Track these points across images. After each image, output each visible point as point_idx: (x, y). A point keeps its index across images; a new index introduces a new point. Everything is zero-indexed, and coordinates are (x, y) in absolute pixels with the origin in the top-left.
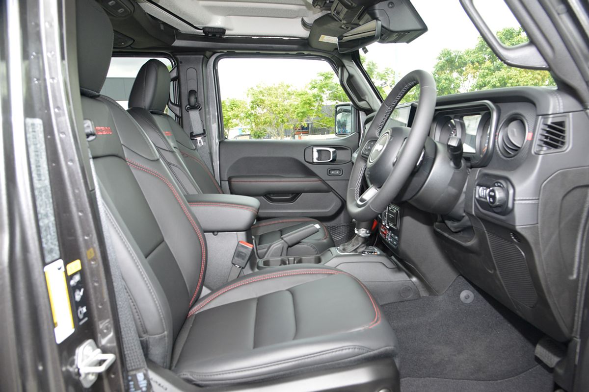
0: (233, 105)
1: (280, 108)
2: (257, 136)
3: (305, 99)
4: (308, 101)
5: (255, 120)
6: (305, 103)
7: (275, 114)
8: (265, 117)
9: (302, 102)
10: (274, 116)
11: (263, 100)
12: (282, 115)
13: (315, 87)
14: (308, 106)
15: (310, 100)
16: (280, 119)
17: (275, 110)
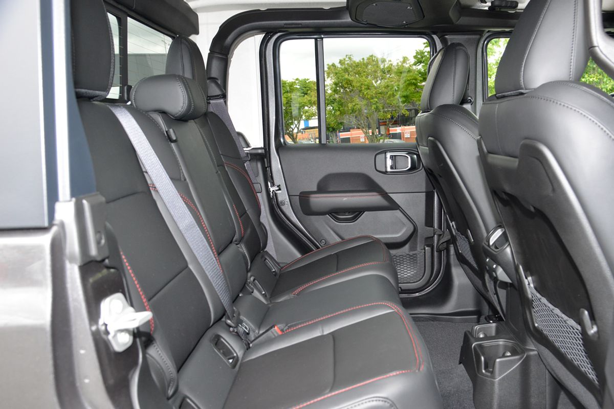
0: (305, 87)
1: (373, 92)
2: (331, 129)
3: (409, 79)
4: (414, 81)
5: (339, 108)
6: (411, 84)
7: (367, 99)
8: (354, 104)
9: (405, 82)
10: (365, 102)
11: (350, 81)
12: (376, 100)
13: (421, 62)
14: (414, 87)
15: (416, 79)
16: (374, 106)
17: (367, 94)
